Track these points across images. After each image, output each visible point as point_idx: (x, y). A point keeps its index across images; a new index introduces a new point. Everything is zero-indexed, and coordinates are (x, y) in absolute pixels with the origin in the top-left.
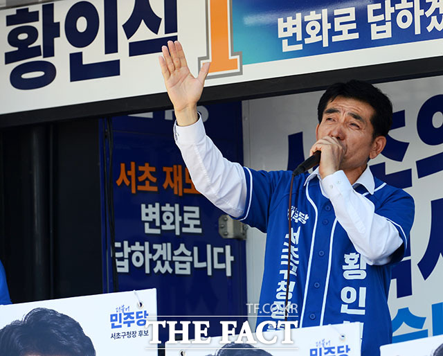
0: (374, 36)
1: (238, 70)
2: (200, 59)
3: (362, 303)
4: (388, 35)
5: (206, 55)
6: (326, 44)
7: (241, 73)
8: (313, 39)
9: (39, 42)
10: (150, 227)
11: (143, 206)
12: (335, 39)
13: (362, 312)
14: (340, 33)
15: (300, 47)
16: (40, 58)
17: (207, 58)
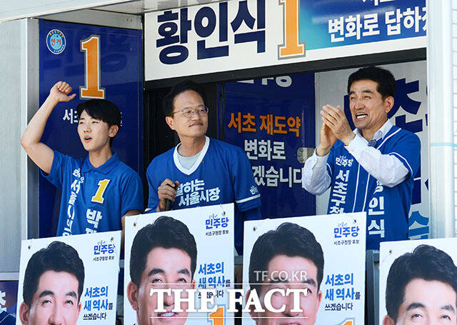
0: (390, 33)
1: (303, 54)
2: (279, 46)
3: (382, 207)
4: (398, 32)
5: (282, 43)
6: (358, 38)
7: (304, 56)
8: (351, 34)
9: (178, 33)
10: (251, 155)
11: (246, 141)
12: (365, 34)
13: (382, 213)
14: (368, 30)
15: (342, 39)
16: (179, 44)
17: (283, 45)
